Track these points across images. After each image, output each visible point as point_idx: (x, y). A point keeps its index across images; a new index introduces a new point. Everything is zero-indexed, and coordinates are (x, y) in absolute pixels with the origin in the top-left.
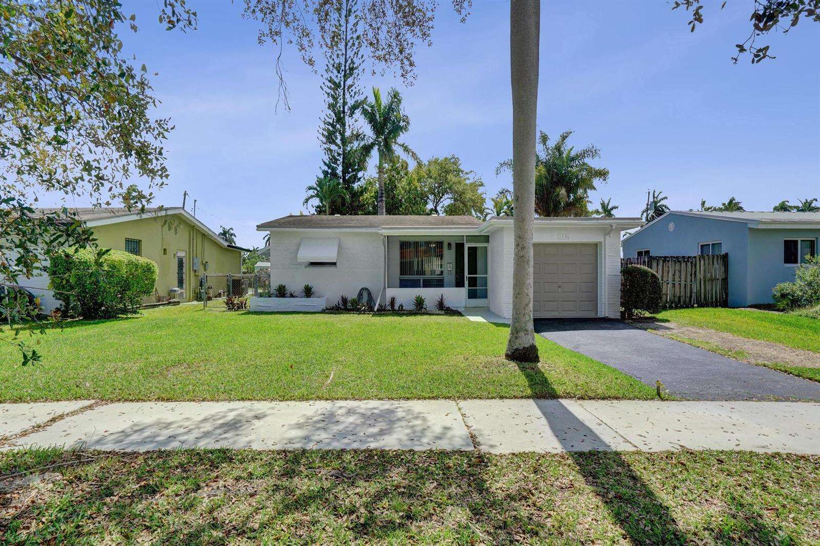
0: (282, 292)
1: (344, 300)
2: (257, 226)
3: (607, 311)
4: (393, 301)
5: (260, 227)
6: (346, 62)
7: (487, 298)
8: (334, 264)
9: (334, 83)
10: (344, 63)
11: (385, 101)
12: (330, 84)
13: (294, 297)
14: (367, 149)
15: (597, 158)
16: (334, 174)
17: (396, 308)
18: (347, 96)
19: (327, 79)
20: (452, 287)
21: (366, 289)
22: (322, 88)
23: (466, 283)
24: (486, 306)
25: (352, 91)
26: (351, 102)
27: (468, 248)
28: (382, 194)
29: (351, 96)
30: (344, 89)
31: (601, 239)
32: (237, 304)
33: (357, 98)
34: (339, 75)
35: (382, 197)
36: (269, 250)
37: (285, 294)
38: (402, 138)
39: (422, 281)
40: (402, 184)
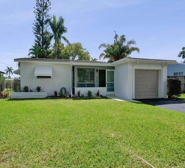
0: (26, 89)
1: (56, 93)
2: (14, 59)
3: (163, 95)
4: (79, 93)
5: (15, 60)
6: (44, 3)
7: (114, 91)
8: (50, 77)
9: (39, 11)
10: (43, 4)
11: (57, 20)
12: (37, 11)
13: (32, 92)
14: (51, 37)
15: (134, 44)
16: (40, 45)
17: (81, 96)
18: (44, 17)
19: (36, 9)
20: (98, 87)
21: (64, 88)
22: (34, 12)
23: (106, 85)
24: (113, 94)
25: (46, 15)
26: (45, 19)
27: (107, 71)
28: (56, 54)
29: (46, 17)
30: (43, 14)
31: (161, 68)
32: (4, 95)
33: (48, 18)
34: (41, 8)
35: (56, 55)
36: (20, 70)
37: (28, 90)
38: (64, 35)
39: (86, 84)
40: (63, 51)
